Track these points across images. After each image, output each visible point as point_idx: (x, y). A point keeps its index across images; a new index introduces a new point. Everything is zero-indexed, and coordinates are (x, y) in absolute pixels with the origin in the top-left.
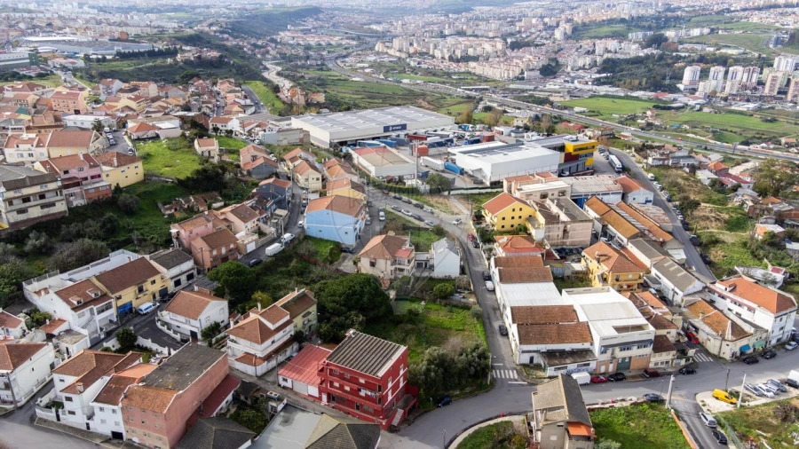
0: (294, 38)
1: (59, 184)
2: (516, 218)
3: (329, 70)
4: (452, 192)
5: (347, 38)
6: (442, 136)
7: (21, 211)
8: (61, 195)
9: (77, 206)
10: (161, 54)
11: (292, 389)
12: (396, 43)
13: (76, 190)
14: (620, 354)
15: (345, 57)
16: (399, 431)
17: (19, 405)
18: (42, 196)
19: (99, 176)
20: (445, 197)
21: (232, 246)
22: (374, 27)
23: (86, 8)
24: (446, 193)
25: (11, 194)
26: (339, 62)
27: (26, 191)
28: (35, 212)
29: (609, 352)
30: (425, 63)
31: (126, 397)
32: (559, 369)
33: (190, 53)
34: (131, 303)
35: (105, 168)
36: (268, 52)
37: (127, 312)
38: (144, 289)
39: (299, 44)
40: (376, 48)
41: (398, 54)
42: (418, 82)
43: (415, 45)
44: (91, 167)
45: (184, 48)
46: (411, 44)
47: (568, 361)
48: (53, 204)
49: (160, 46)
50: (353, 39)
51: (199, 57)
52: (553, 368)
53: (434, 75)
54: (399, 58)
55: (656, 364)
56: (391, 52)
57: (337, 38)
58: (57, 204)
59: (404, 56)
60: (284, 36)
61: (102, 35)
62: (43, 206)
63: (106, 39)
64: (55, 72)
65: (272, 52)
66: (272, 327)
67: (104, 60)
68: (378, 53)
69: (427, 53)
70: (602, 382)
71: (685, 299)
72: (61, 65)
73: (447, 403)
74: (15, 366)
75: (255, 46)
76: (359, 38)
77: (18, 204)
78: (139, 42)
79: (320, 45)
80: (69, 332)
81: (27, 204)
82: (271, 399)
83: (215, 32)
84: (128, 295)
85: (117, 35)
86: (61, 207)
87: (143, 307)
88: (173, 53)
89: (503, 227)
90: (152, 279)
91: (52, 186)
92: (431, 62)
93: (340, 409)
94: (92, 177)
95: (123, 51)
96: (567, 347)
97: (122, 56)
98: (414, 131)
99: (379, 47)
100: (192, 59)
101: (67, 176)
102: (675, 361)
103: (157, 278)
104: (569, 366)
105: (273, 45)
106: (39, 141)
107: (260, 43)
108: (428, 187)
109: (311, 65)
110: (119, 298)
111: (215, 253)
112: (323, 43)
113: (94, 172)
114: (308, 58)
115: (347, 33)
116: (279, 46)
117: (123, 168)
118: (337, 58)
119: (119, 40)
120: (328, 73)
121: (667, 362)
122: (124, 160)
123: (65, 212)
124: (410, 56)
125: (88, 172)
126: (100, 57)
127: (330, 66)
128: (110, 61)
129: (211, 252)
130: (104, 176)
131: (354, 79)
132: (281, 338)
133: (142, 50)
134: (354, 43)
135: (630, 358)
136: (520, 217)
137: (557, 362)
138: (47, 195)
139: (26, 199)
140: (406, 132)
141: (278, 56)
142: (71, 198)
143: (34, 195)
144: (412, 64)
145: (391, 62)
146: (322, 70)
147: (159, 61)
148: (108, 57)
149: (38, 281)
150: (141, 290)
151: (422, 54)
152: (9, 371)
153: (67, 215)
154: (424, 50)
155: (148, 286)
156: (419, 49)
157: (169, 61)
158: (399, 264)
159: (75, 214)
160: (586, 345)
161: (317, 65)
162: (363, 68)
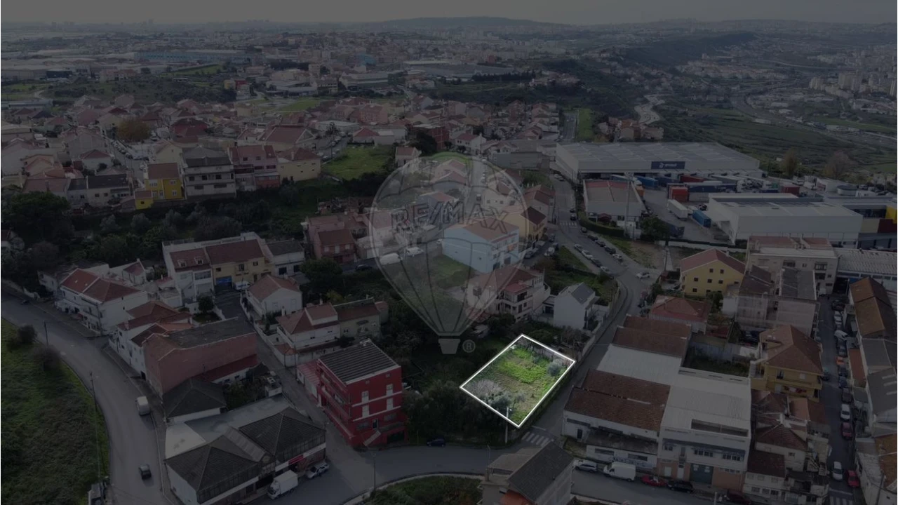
0: (703, 69)
1: (232, 168)
2: (715, 281)
3: (731, 108)
4: (670, 243)
5: (776, 71)
6: (724, 181)
7: (199, 187)
8: (232, 178)
9: (248, 192)
10: (517, 78)
11: (304, 385)
12: (843, 79)
13: (248, 176)
14: (692, 458)
15: (761, 93)
16: (364, 451)
17: (105, 333)
18: (218, 177)
19: (274, 167)
20: (658, 247)
21: (347, 247)
22: (822, 58)
23: (489, 35)
24: (662, 243)
25: (192, 171)
26: (749, 100)
27: (204, 170)
28: (209, 190)
29: (677, 450)
30: (876, 106)
31: (147, 341)
32: (603, 452)
33: (547, 77)
34: (230, 277)
35: (282, 160)
36: (659, 84)
37: (225, 286)
38: (245, 267)
39: (707, 76)
40: (811, 85)
41: (839, 93)
42: (852, 130)
43: (870, 82)
44: (268, 157)
45: (544, 73)
46: (865, 81)
47: (616, 445)
48: (224, 185)
49: (521, 71)
50: (783, 72)
51: (554, 83)
52: (594, 447)
53: (882, 122)
54: (838, 98)
55: (755, 489)
56: (830, 90)
57: (761, 71)
58: (228, 185)
59: (846, 95)
60: (694, 66)
61: (472, 60)
62: (217, 186)
63: (474, 63)
64: (405, 91)
65: (665, 83)
66: (313, 323)
67: (459, 82)
68: (811, 91)
69: (883, 94)
70: (654, 484)
71: (878, 426)
72: (414, 85)
73: (439, 445)
74: (107, 299)
75: (648, 76)
76: (793, 71)
77: (198, 181)
78: (505, 67)
79: (735, 78)
80: (172, 289)
81: (204, 182)
82: (267, 383)
83: (604, 59)
84: (228, 269)
85: (485, 59)
86: (231, 189)
87: (238, 284)
88: (526, 77)
89: (695, 290)
90: (255, 260)
91: (226, 169)
92: (886, 105)
93: (328, 415)
94: (268, 167)
95: (482, 75)
96: (627, 430)
97: (478, 79)
98: (693, 172)
99: (815, 83)
100: (546, 84)
101: (245, 163)
102: (788, 495)
103: (261, 261)
104: (616, 451)
105: (670, 76)
106: (264, 136)
107: (654, 73)
108: (639, 232)
109: (709, 101)
110: (219, 270)
111: (327, 250)
112: (740, 77)
113: (271, 162)
114: (708, 92)
115: (778, 65)
116: (677, 78)
117: (299, 163)
118: (749, 94)
119: (486, 64)
120: (728, 112)
121: (774, 493)
122: (303, 154)
123: (234, 194)
124: (856, 95)
125: (265, 162)
126: (456, 79)
127: (734, 103)
128: (465, 83)
129: (322, 247)
130: (278, 167)
131: (757, 121)
132: (323, 336)
133: (497, 74)
134: (783, 77)
135: (712, 468)
136: (721, 282)
137: (600, 442)
138: (222, 177)
139: (204, 177)
140: (681, 171)
141: (671, 89)
142: (244, 183)
143: (209, 174)
144: (855, 107)
145: (824, 102)
146: (720, 107)
147: (510, 86)
148: (464, 80)
149: (175, 244)
150: (242, 268)
151: (876, 95)
152: (100, 302)
153: (235, 197)
154: (881, 89)
155: (249, 266)
156: (875, 87)
157: (521, 85)
158: (507, 299)
159: (242, 196)
160: (651, 434)
161: (717, 102)
162: (778, 108)
